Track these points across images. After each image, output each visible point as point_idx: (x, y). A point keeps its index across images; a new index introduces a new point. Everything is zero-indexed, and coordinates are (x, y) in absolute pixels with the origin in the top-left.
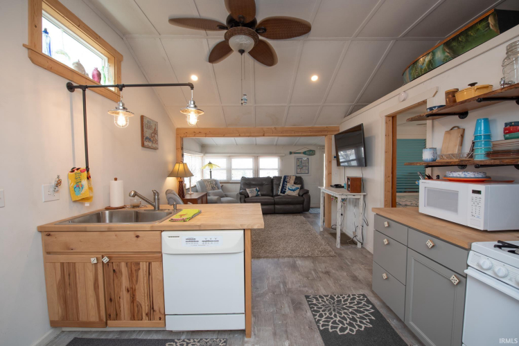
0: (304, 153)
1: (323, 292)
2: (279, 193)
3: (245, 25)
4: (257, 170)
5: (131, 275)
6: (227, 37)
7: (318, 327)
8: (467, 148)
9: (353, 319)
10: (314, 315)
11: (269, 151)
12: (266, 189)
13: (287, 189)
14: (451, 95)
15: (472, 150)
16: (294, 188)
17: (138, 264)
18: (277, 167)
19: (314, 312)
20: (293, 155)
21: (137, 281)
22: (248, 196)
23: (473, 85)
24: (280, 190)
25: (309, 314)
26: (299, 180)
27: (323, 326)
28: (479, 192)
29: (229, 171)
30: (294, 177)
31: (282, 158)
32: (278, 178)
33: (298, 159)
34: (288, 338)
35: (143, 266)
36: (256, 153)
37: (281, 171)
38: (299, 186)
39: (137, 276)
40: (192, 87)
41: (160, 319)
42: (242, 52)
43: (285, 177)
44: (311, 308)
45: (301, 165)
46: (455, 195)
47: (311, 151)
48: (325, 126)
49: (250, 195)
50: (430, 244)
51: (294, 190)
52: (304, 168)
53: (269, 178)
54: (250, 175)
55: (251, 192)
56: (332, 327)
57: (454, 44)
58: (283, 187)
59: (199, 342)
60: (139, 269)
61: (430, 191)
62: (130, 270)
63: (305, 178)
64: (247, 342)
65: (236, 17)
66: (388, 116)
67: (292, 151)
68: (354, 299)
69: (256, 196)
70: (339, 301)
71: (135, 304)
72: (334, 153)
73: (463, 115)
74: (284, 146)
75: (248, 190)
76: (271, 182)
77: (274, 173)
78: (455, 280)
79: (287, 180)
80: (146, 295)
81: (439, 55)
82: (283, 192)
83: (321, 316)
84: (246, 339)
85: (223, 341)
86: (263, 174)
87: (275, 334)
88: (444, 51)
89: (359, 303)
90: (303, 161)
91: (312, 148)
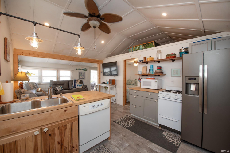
0: (83, 70)
1: (117, 119)
2: (73, 88)
3: (95, 16)
4: (58, 77)
5: (61, 134)
6: (89, 21)
7: (125, 127)
8: (148, 72)
9: (130, 122)
10: (121, 125)
11: (66, 68)
12: (66, 86)
13: (77, 86)
14: (145, 58)
15: (149, 72)
16: (80, 85)
17: (66, 126)
18: (70, 76)
19: (120, 124)
20: (78, 70)
21: (64, 136)
22: (57, 91)
23: (150, 57)
24: (73, 86)
25: (119, 126)
26: (81, 82)
27: (126, 126)
28: (156, 81)
29: (41, 77)
30: (79, 80)
31: (73, 71)
32: (72, 81)
33: (80, 72)
34: (120, 134)
35: (69, 126)
36: (58, 68)
37: (72, 77)
38: (82, 84)
39: (65, 132)
40: (79, 37)
41: (77, 150)
42: (95, 27)
43: (75, 80)
44: (118, 124)
45: (81, 75)
46: (151, 82)
47: (85, 69)
48: (98, 60)
49: (58, 90)
50: (149, 94)
51: (80, 86)
52: (83, 76)
53: (66, 81)
54: (55, 79)
55: (58, 88)
56: (128, 126)
57: (145, 45)
58: (74, 85)
59: (94, 151)
60: (66, 128)
61: (144, 82)
62: (60, 131)
63: (83, 80)
64: (110, 141)
65: (91, 13)
66: (124, 60)
67: (77, 68)
68: (126, 117)
69: (61, 90)
70: (123, 119)
71: (63, 149)
72: (102, 70)
73: (147, 63)
74: (73, 66)
75: (57, 88)
76: (68, 82)
77: (68, 79)
78: (156, 101)
79: (76, 81)
80: (69, 141)
81: (141, 47)
82: (75, 87)
83: (123, 124)
84: (109, 141)
85: (103, 146)
86: (62, 79)
87: (116, 135)
88: (143, 46)
89: (128, 118)
90: (82, 73)
91: (86, 68)
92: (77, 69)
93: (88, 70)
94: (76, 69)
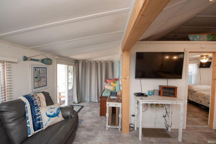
0: (43, 61)
20: (28, 63)
30: (43, 96)
33: (35, 68)
45: (38, 76)
51: (56, 115)
52: (42, 79)
58: (34, 117)
90: (41, 72)
91: (49, 56)
92: (25, 59)
93: (54, 61)
94: (22, 59)
